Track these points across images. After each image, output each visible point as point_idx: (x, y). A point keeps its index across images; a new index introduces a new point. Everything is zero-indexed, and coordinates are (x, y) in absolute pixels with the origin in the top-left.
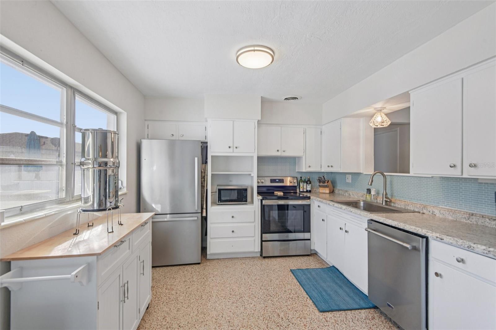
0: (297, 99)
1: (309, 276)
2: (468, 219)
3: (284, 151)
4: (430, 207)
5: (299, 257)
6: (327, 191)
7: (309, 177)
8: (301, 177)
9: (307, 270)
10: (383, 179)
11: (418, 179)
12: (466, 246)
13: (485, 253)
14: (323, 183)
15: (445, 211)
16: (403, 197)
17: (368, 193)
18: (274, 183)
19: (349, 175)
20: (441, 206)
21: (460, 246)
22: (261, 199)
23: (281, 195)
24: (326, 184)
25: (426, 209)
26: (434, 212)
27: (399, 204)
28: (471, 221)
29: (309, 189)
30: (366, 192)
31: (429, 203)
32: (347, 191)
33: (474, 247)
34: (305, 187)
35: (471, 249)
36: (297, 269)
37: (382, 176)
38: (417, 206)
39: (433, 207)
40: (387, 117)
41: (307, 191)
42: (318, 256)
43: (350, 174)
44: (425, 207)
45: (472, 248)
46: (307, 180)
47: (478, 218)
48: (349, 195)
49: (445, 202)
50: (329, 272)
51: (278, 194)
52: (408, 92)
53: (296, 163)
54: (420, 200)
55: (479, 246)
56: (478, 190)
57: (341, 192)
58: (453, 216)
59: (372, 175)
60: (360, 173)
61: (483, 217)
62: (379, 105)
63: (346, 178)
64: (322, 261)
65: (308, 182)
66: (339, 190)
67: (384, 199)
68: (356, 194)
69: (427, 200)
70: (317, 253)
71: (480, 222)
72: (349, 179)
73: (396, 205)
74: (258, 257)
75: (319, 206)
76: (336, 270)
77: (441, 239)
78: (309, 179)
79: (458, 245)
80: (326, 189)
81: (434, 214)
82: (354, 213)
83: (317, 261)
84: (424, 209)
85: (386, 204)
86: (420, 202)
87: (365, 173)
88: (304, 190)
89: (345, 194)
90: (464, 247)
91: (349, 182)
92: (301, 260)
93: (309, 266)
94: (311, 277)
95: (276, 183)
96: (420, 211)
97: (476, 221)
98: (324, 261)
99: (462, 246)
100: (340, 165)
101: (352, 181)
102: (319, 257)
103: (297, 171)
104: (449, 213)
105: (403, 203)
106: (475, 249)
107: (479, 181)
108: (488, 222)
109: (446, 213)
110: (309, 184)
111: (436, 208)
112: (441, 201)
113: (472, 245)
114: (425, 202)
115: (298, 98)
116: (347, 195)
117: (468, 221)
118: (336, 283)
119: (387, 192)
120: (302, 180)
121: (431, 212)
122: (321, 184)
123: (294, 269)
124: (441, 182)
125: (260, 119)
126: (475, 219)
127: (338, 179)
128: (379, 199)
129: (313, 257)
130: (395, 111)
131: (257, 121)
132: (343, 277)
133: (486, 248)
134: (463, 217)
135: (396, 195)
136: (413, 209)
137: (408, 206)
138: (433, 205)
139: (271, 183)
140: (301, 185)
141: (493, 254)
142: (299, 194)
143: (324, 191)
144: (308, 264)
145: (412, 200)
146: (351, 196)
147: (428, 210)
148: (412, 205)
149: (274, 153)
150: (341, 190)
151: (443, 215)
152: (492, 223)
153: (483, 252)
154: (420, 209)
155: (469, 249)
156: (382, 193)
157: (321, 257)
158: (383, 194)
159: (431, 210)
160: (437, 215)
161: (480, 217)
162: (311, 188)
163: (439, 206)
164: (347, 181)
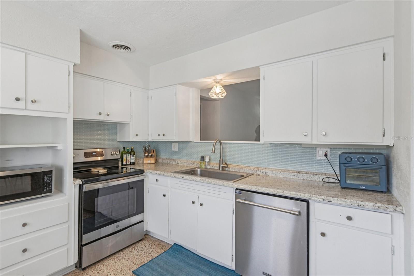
0: (130, 49)
1: (160, 270)
2: (296, 176)
3: (108, 115)
4: (262, 169)
5: (131, 247)
6: (152, 161)
7: (132, 148)
8: (124, 148)
9: (151, 262)
10: (220, 147)
11: (250, 146)
12: (356, 205)
13: (376, 209)
14: (149, 153)
15: (277, 171)
16: (235, 162)
17: (202, 160)
18: (90, 157)
19: (175, 144)
20: (270, 168)
21: (350, 206)
22: (81, 183)
23: (104, 173)
24: (152, 154)
25: (260, 171)
26: (267, 173)
27: (233, 168)
28: (299, 178)
29: (133, 161)
30: (200, 160)
31: (260, 165)
32: (173, 160)
33: (364, 205)
34: (128, 159)
35: (361, 207)
36: (139, 267)
37: (220, 144)
38: (251, 169)
39: (265, 169)
40: (224, 88)
41: (131, 164)
42: (151, 236)
43: (177, 143)
44: (258, 169)
45: (363, 206)
46: (130, 151)
47: (304, 174)
48: (177, 163)
49: (274, 164)
50: (175, 253)
51: (100, 171)
52: (259, 67)
53: (117, 131)
54: (252, 163)
55: (367, 203)
56: (302, 153)
57: (166, 161)
58: (284, 175)
59: (214, 143)
60: (190, 141)
61: (307, 173)
62: (219, 77)
63: (172, 147)
64: (159, 243)
65: (132, 152)
66: (164, 159)
67: (221, 165)
68: (186, 162)
69: (258, 163)
70: (147, 233)
71: (306, 178)
72: (176, 148)
73: (231, 170)
74: (73, 271)
75: (157, 180)
76: (181, 248)
77: (329, 202)
78: (133, 149)
79: (348, 205)
80: (152, 159)
81: (267, 175)
82: (214, 184)
83: (155, 243)
84: (257, 171)
85: (223, 170)
86: (252, 165)
87: (195, 141)
88: (128, 162)
89: (171, 163)
90: (354, 206)
91: (175, 150)
92: (136, 250)
93: (150, 255)
94: (162, 271)
95: (92, 157)
96: (254, 173)
97: (303, 177)
98: (161, 240)
99: (352, 205)
100: (175, 134)
101: (179, 149)
102: (153, 237)
103: (118, 141)
104: (281, 173)
105: (237, 167)
106: (365, 207)
107: (303, 146)
108: (312, 177)
109: (278, 173)
110: (133, 155)
111: (268, 169)
112: (271, 163)
113: (361, 203)
114: (257, 165)
115: (130, 47)
116: (174, 163)
117: (297, 178)
118: (191, 265)
119: (223, 158)
120: (125, 151)
121: (264, 173)
122: (147, 154)
123: (135, 269)
124: (271, 148)
125: (78, 62)
126: (302, 176)
127: (162, 148)
128: (212, 165)
129: (146, 240)
130: (235, 83)
131: (73, 64)
132: (191, 253)
133: (374, 204)
134: (292, 174)
135: (229, 160)
136: (247, 171)
137: (243, 169)
138: (264, 166)
139: (85, 157)
140: (125, 157)
141: (383, 209)
142: (122, 168)
143: (149, 162)
144: (148, 253)
145: (244, 164)
146: (179, 164)
147: (262, 171)
148: (246, 169)
149: (94, 117)
150: (166, 159)
151: (275, 174)
152: (315, 177)
153: (374, 208)
154: (254, 171)
155: (359, 207)
156: (219, 159)
157: (154, 237)
158: (220, 161)
159: (264, 172)
160: (270, 175)
161: (305, 174)
162: (136, 159)
163: (269, 167)
164: (173, 149)
